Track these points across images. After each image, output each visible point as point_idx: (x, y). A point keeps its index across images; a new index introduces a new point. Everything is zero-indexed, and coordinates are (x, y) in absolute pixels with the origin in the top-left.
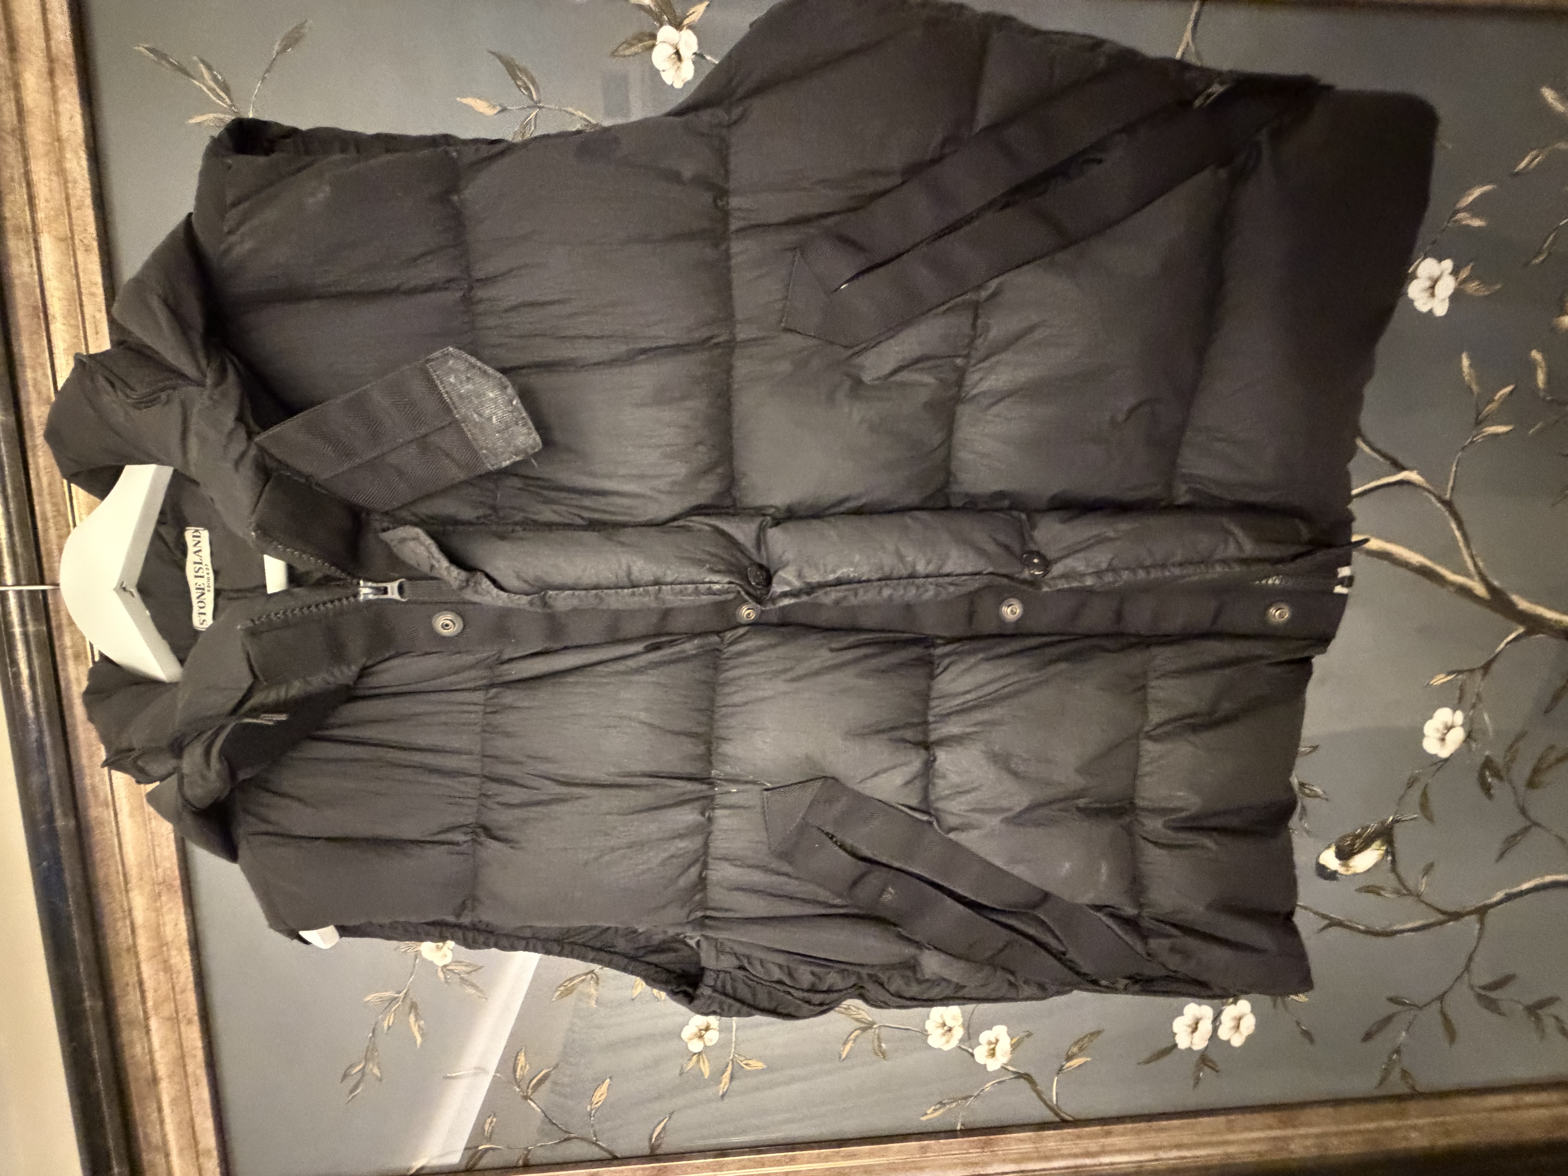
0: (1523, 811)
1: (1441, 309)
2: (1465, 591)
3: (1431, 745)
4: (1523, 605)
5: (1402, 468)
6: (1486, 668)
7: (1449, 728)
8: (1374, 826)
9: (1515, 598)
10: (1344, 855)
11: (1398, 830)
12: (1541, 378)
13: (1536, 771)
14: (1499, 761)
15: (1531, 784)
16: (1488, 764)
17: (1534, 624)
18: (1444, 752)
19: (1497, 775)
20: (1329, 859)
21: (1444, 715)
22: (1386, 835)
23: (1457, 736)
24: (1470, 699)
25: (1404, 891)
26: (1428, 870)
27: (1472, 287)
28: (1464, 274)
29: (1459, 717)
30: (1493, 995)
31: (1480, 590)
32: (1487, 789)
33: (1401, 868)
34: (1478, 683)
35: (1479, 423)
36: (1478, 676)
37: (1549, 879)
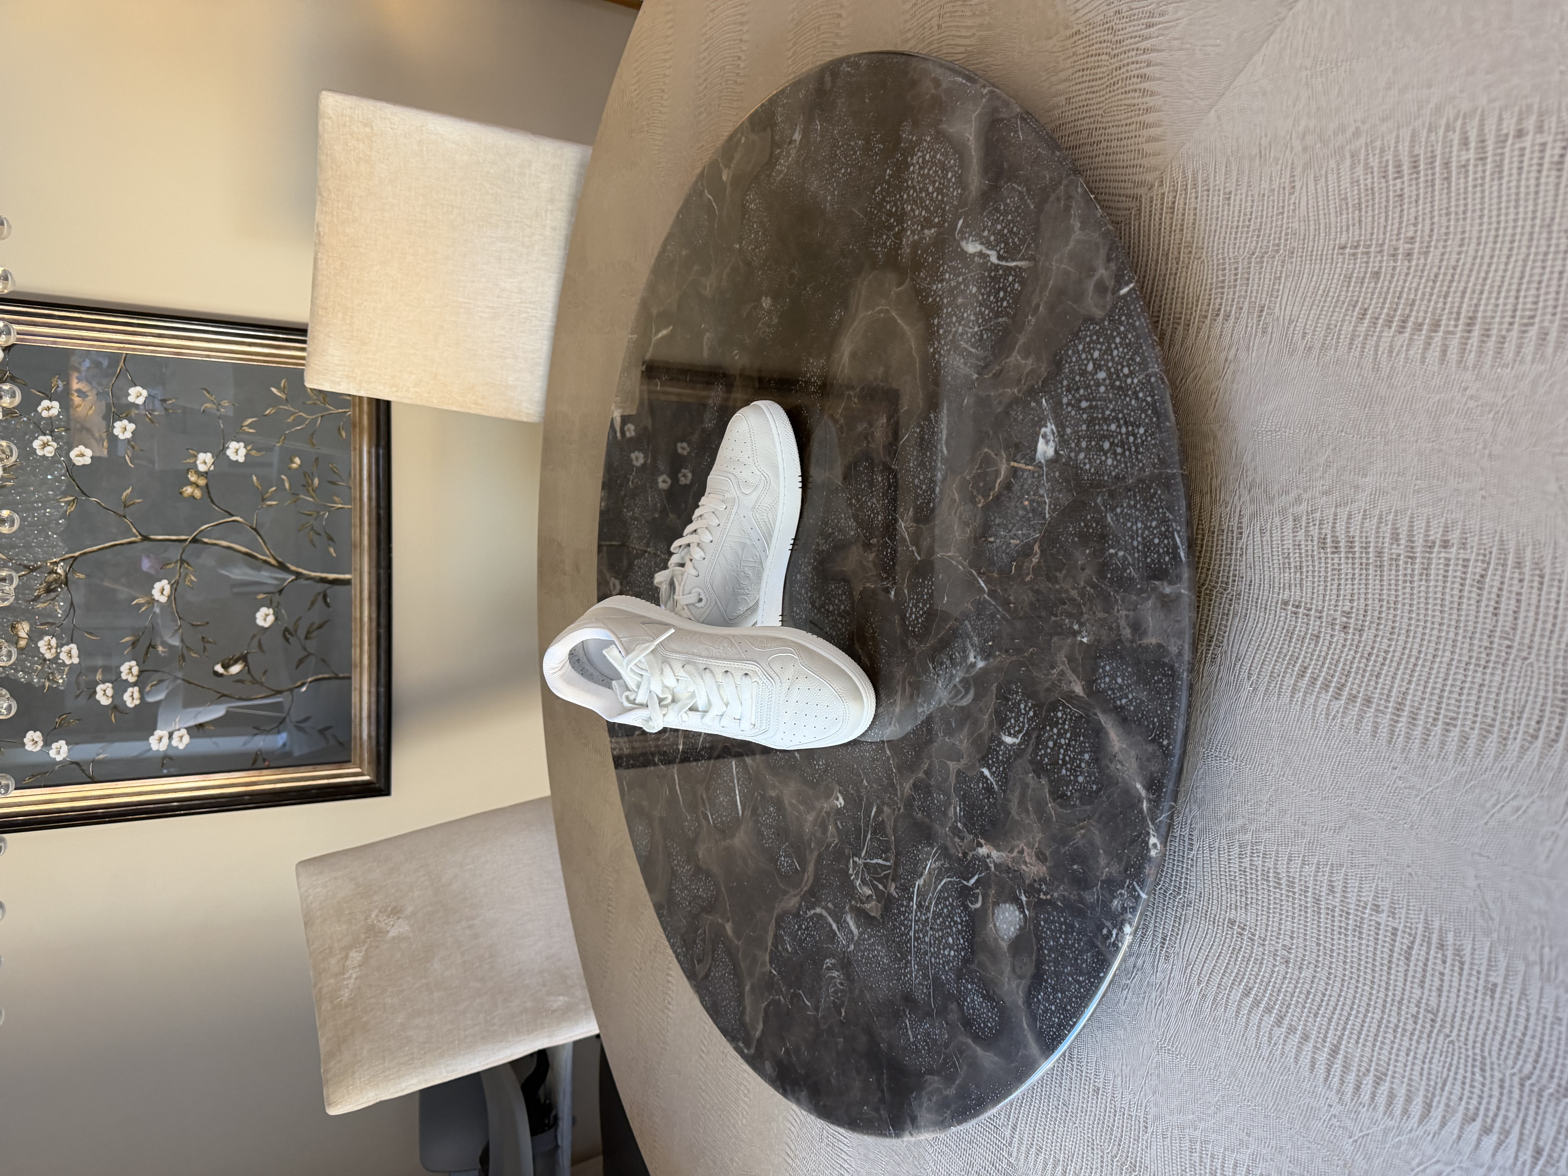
0: (305, 649)
1: (241, 459)
2: (265, 562)
3: (260, 622)
4: (293, 568)
5: (232, 515)
6: (280, 592)
7: (267, 615)
8: (238, 655)
9: (289, 565)
10: (226, 667)
11: (249, 657)
12: (287, 485)
13: (308, 633)
14: (291, 628)
15: (307, 638)
16: (286, 630)
17: (298, 575)
18: (266, 625)
19: (290, 634)
20: (219, 668)
21: (264, 610)
22: (244, 658)
23: (271, 619)
24: (275, 604)
25: (255, 681)
26: (265, 672)
27: (253, 452)
28: (249, 448)
29: (271, 611)
30: (302, 725)
31: (273, 562)
32: (287, 640)
33: (252, 671)
34: (276, 598)
35: (263, 500)
36: (277, 595)
37: (320, 676)
